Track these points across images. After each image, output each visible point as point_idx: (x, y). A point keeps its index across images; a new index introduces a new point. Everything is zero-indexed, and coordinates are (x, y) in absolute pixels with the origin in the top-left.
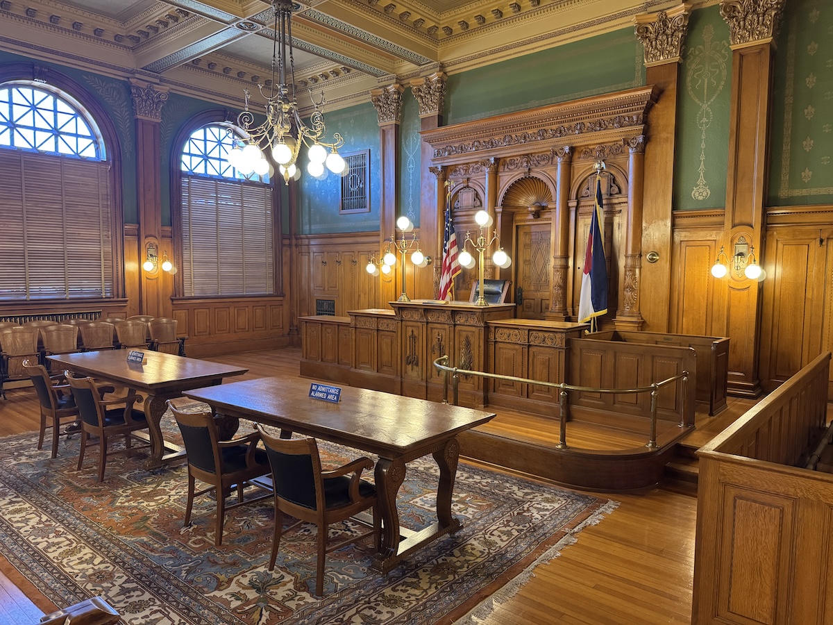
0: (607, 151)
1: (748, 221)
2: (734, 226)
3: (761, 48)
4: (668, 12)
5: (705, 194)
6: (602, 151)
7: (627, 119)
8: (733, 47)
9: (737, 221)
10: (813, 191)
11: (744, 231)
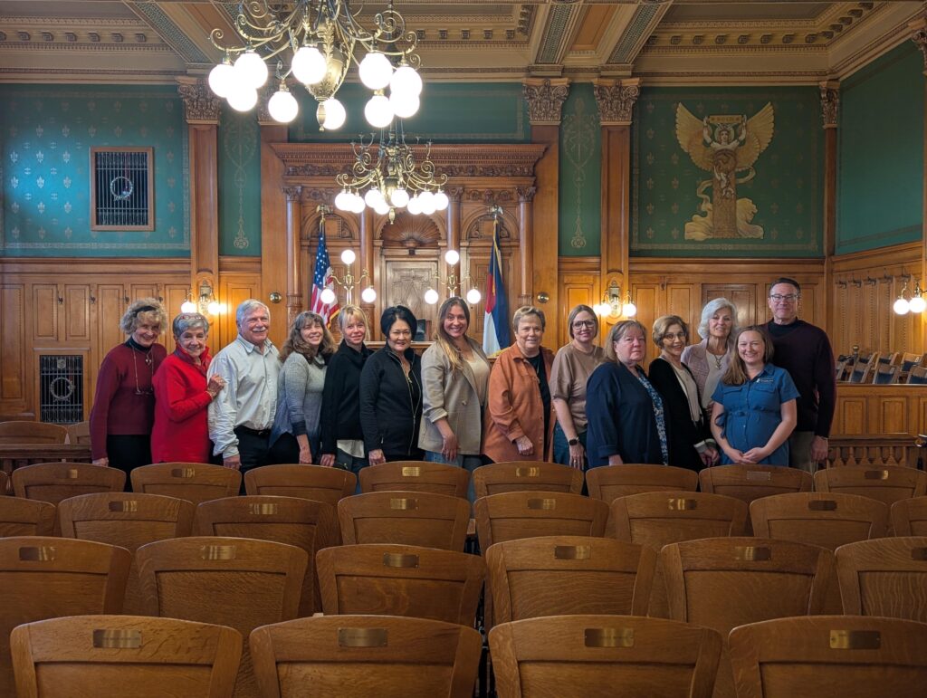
0: (496, 196)
1: (619, 268)
2: (609, 272)
3: (623, 129)
4: (552, 80)
5: (582, 243)
6: (492, 195)
7: (518, 169)
8: (603, 123)
9: (610, 268)
10: (656, 247)
11: (615, 277)
